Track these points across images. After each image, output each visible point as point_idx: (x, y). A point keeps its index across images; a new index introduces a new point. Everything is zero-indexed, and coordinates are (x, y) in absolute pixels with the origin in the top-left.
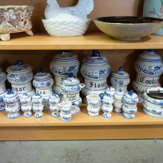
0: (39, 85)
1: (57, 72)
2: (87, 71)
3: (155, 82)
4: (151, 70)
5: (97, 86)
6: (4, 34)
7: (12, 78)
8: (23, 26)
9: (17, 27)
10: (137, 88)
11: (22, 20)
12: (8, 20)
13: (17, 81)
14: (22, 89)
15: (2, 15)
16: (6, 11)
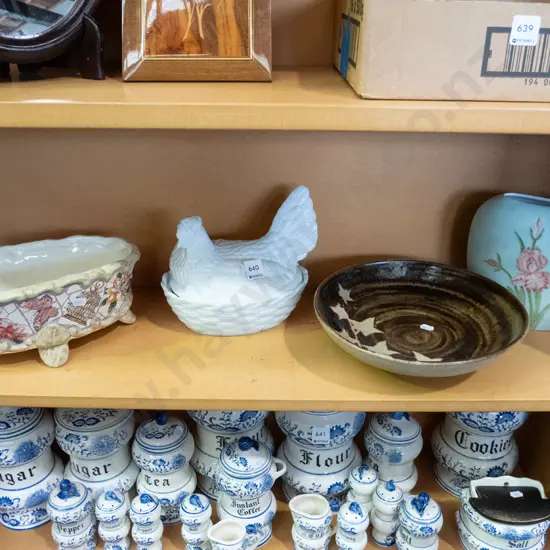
0: (152, 466)
1: (206, 425)
2: (292, 426)
3: (498, 449)
4: (485, 421)
5: (322, 462)
6: (52, 347)
7: (74, 445)
8: (106, 314)
9: (89, 322)
10: (444, 459)
11: (104, 302)
12: (63, 312)
13: (87, 452)
14: (102, 470)
15: (48, 304)
16: (56, 294)
